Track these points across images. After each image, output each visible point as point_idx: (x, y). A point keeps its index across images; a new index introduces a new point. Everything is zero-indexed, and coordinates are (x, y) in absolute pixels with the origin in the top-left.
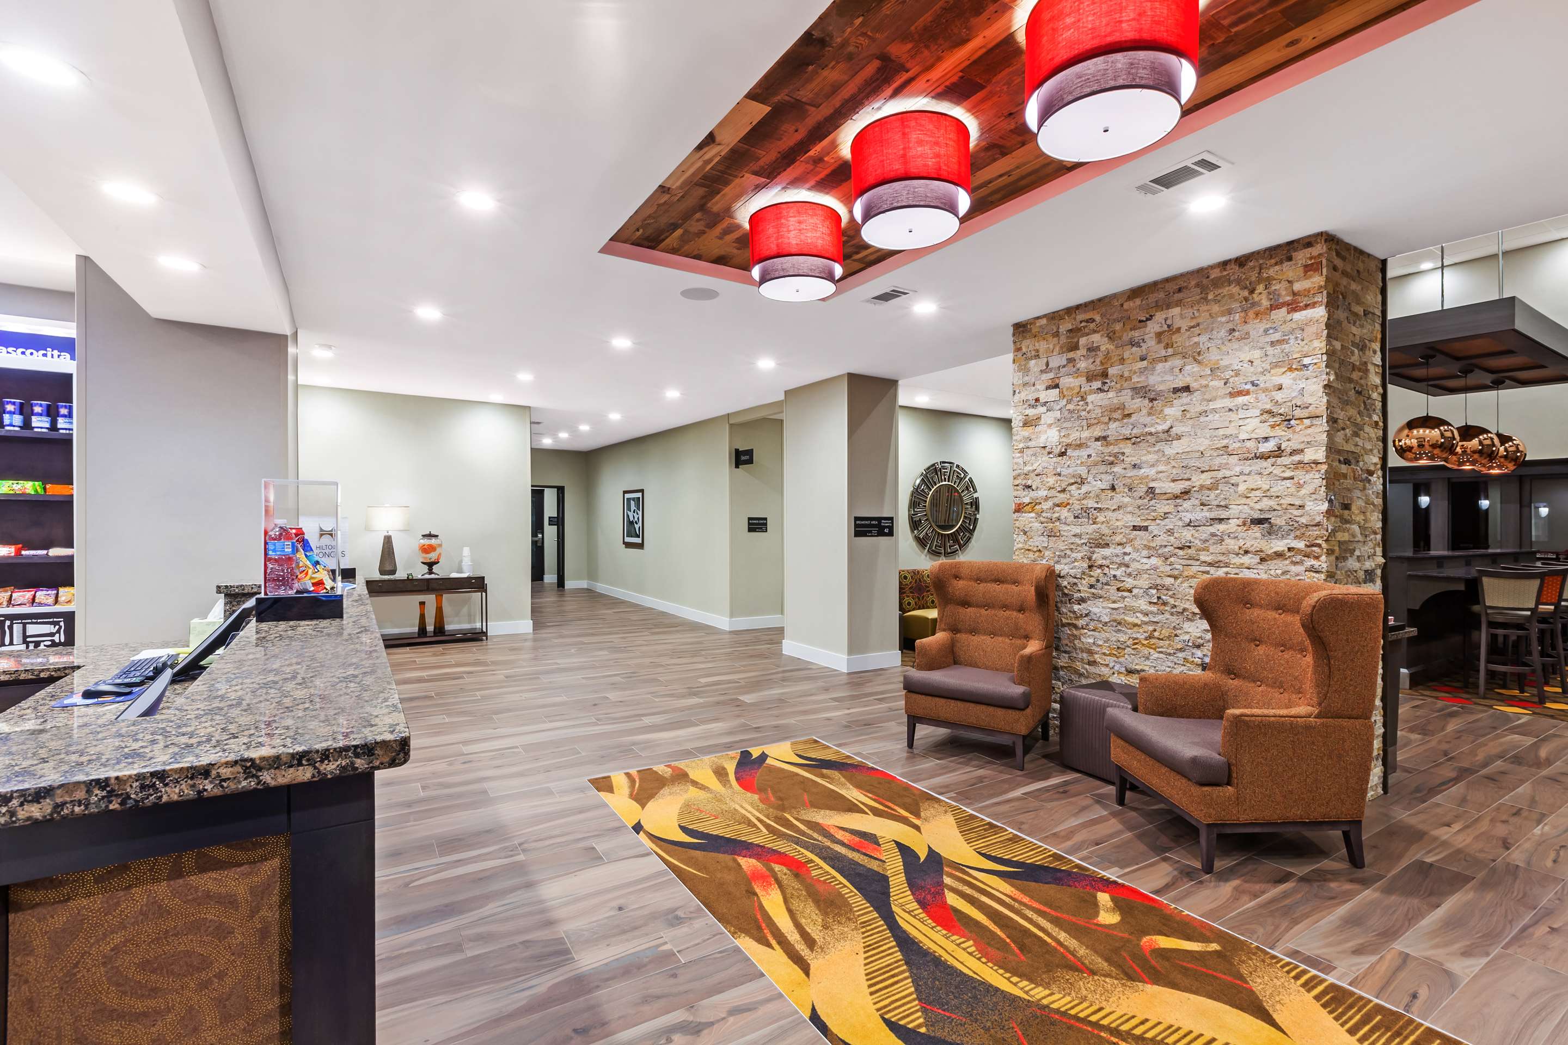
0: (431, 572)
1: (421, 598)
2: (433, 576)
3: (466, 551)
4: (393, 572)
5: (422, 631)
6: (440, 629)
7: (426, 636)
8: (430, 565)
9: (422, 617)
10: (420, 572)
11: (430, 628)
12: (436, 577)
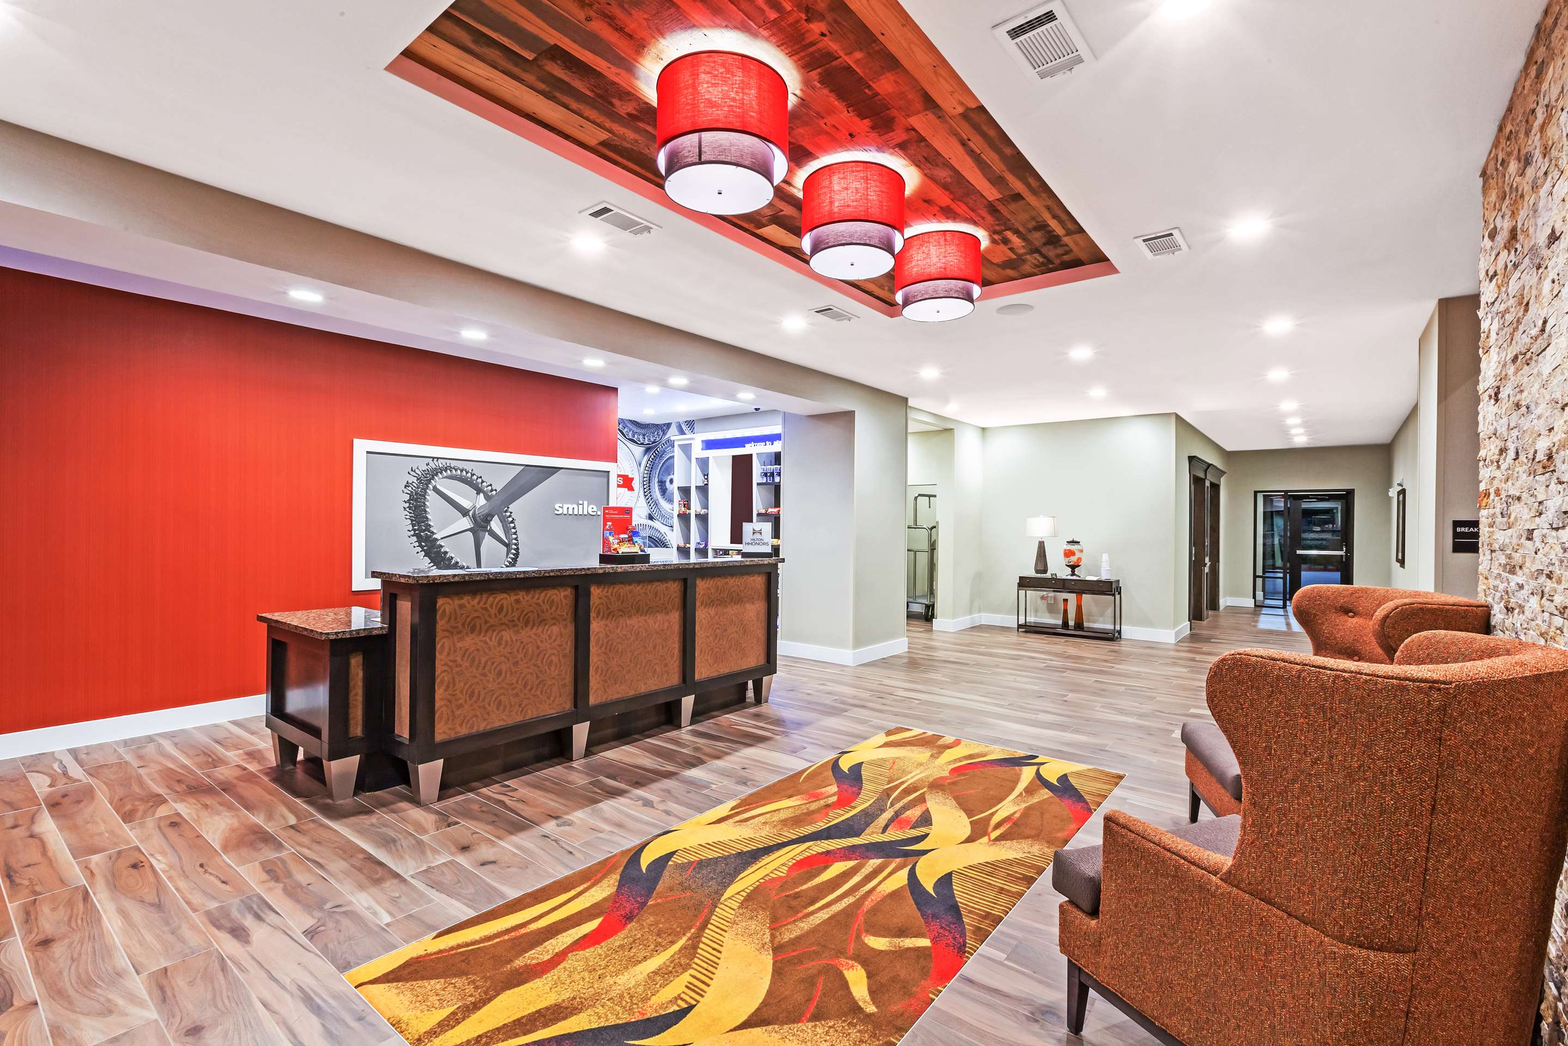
0: (1073, 574)
1: (1065, 595)
2: (1074, 578)
3: (1105, 557)
4: (1045, 571)
5: (1065, 624)
6: (1079, 626)
7: (1068, 629)
8: (1073, 567)
9: (1065, 611)
10: (1064, 573)
11: (1071, 623)
12: (1078, 578)
